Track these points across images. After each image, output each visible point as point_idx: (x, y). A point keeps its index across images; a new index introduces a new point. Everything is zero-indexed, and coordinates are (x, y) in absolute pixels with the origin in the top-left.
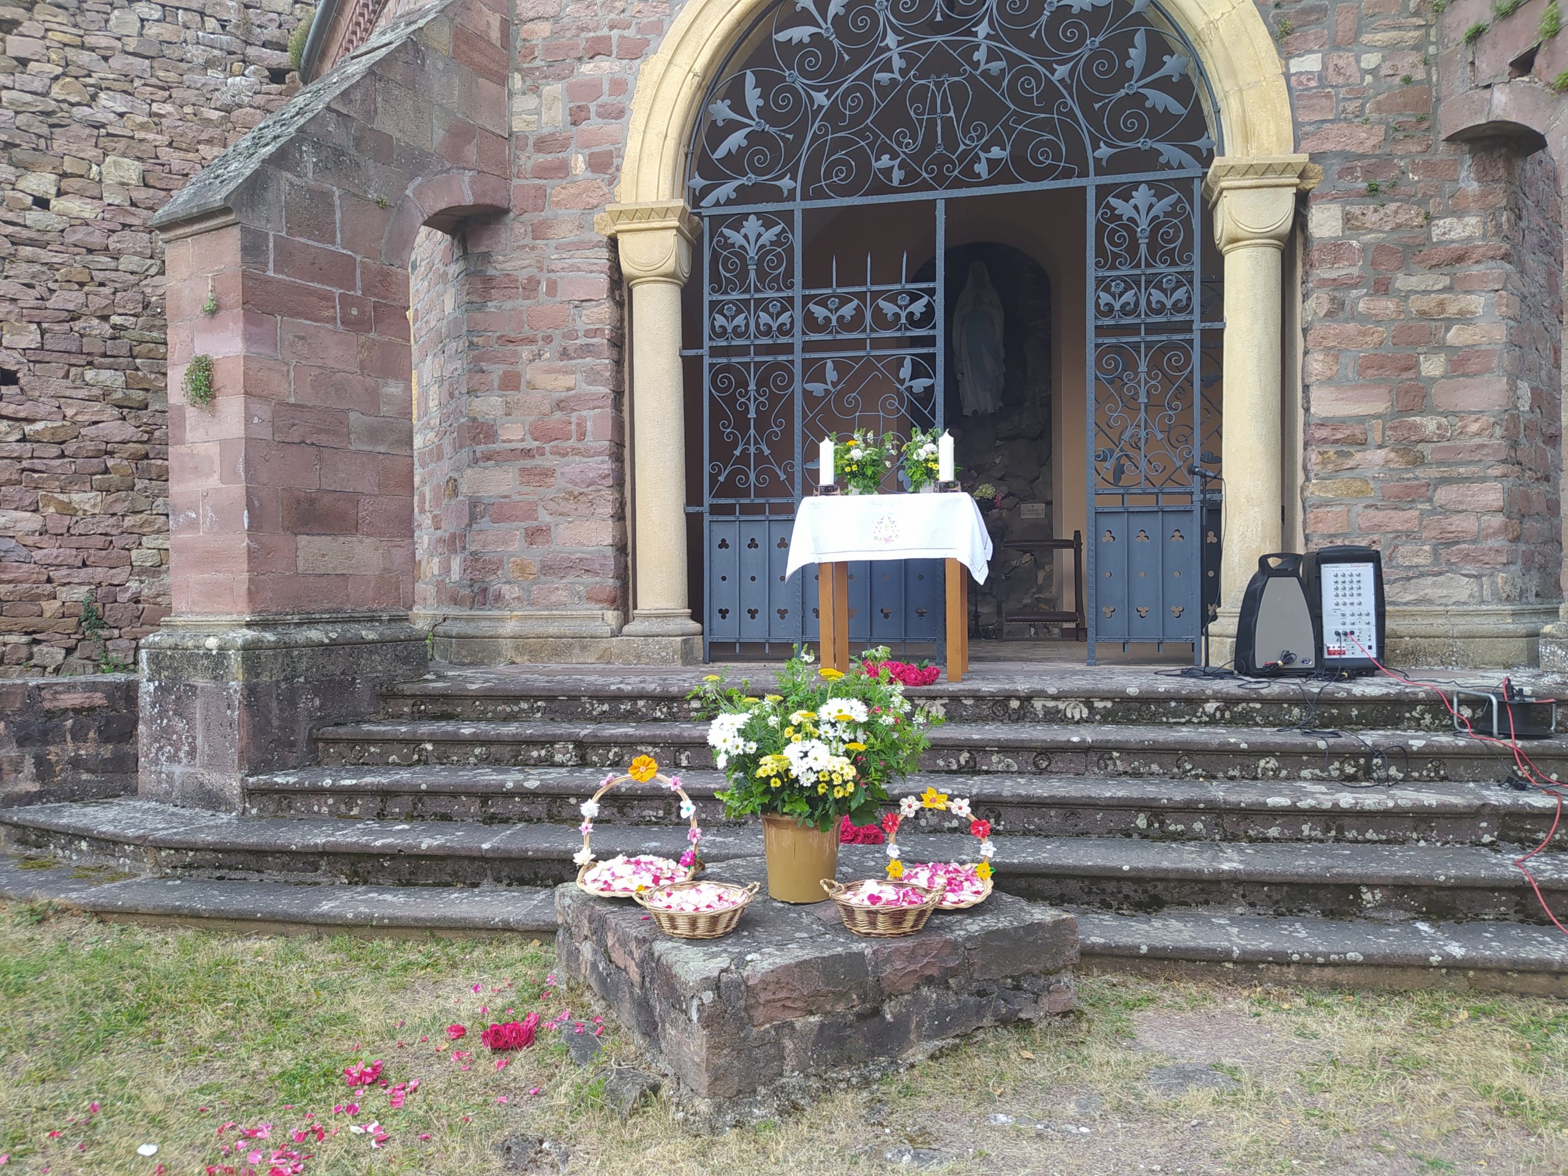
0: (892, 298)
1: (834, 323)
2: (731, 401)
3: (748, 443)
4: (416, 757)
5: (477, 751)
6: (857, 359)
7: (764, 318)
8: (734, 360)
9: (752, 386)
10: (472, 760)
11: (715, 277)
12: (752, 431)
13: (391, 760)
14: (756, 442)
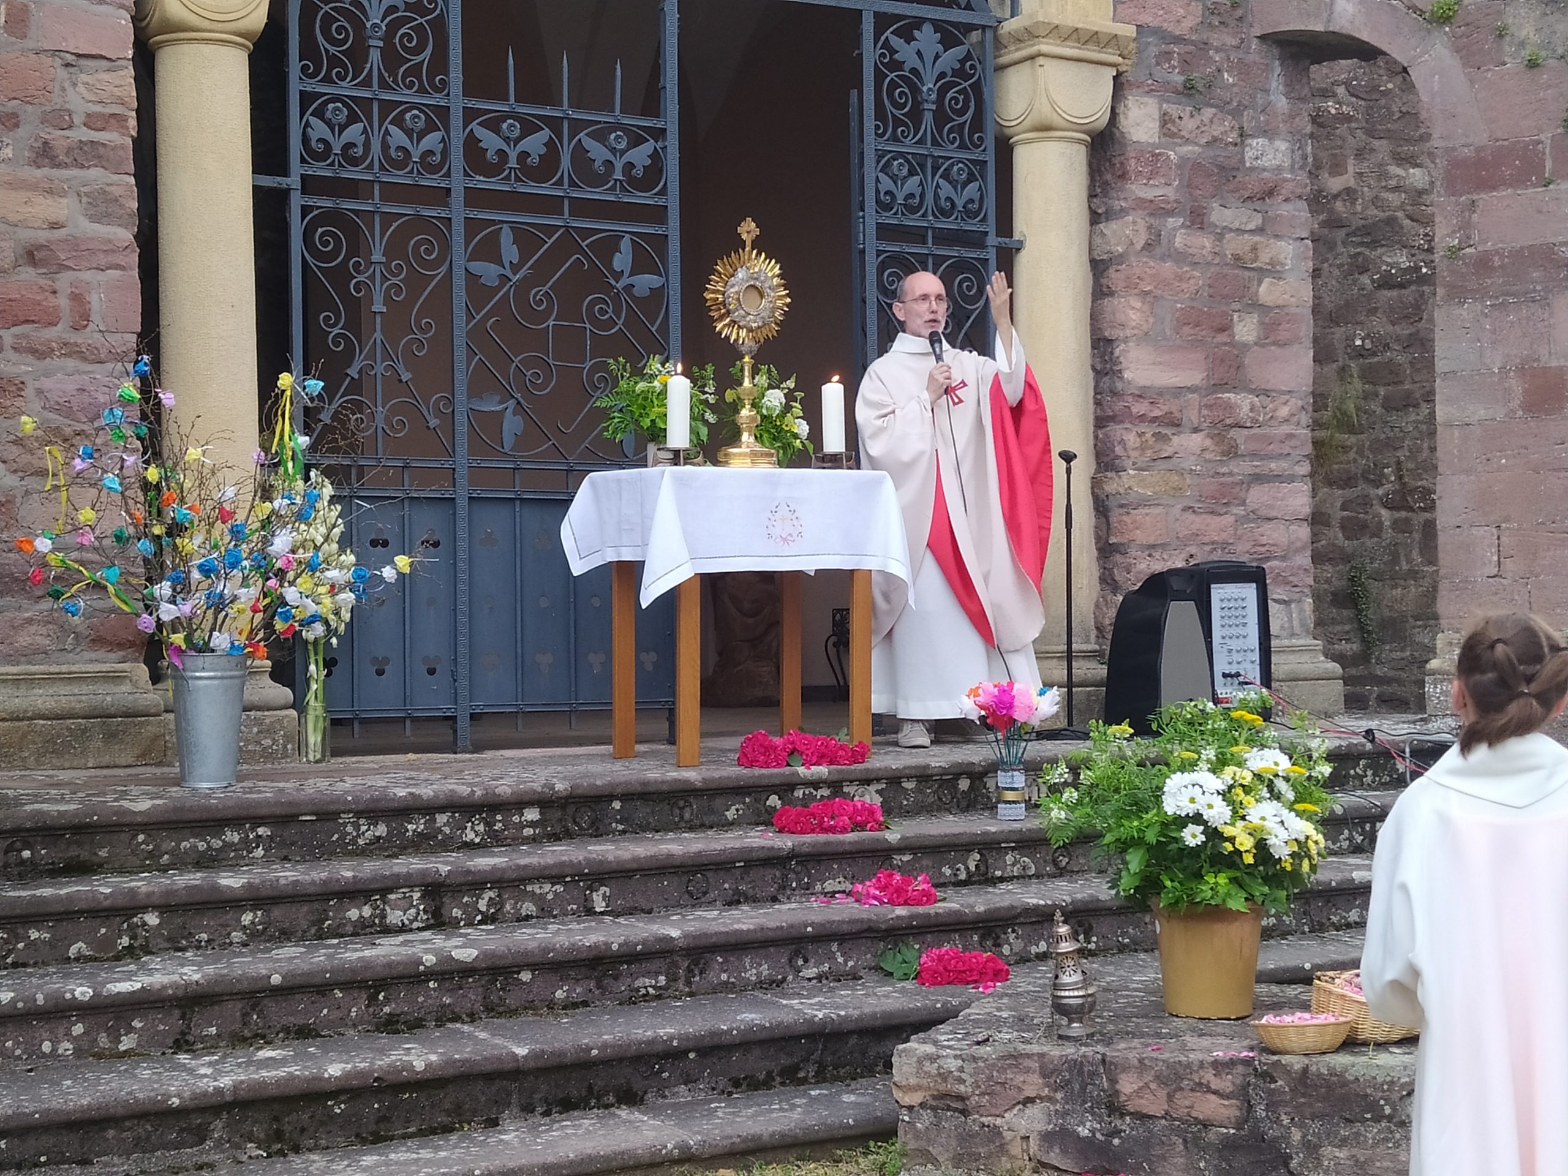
0: (600, 136)
1: (513, 163)
2: (340, 276)
3: (372, 355)
4: (125, 941)
5: (247, 918)
6: (550, 230)
7: (398, 136)
8: (347, 205)
9: (377, 256)
10: (237, 936)
11: (309, 50)
12: (378, 335)
13: (73, 951)
14: (387, 356)
